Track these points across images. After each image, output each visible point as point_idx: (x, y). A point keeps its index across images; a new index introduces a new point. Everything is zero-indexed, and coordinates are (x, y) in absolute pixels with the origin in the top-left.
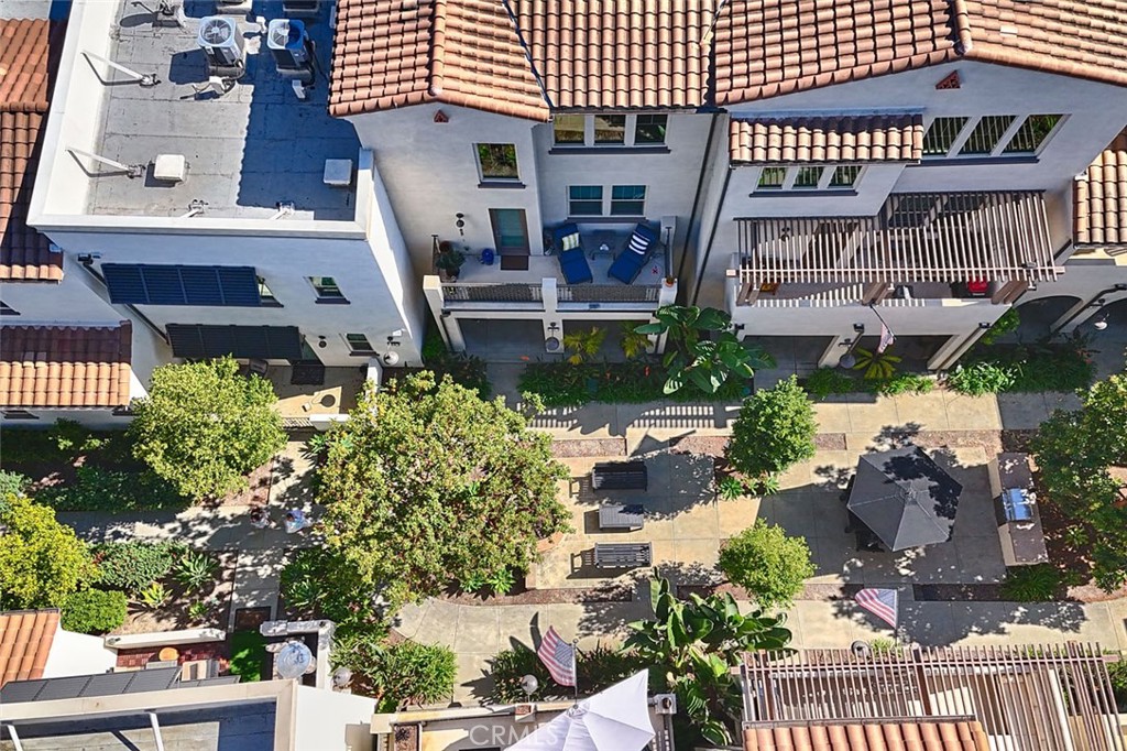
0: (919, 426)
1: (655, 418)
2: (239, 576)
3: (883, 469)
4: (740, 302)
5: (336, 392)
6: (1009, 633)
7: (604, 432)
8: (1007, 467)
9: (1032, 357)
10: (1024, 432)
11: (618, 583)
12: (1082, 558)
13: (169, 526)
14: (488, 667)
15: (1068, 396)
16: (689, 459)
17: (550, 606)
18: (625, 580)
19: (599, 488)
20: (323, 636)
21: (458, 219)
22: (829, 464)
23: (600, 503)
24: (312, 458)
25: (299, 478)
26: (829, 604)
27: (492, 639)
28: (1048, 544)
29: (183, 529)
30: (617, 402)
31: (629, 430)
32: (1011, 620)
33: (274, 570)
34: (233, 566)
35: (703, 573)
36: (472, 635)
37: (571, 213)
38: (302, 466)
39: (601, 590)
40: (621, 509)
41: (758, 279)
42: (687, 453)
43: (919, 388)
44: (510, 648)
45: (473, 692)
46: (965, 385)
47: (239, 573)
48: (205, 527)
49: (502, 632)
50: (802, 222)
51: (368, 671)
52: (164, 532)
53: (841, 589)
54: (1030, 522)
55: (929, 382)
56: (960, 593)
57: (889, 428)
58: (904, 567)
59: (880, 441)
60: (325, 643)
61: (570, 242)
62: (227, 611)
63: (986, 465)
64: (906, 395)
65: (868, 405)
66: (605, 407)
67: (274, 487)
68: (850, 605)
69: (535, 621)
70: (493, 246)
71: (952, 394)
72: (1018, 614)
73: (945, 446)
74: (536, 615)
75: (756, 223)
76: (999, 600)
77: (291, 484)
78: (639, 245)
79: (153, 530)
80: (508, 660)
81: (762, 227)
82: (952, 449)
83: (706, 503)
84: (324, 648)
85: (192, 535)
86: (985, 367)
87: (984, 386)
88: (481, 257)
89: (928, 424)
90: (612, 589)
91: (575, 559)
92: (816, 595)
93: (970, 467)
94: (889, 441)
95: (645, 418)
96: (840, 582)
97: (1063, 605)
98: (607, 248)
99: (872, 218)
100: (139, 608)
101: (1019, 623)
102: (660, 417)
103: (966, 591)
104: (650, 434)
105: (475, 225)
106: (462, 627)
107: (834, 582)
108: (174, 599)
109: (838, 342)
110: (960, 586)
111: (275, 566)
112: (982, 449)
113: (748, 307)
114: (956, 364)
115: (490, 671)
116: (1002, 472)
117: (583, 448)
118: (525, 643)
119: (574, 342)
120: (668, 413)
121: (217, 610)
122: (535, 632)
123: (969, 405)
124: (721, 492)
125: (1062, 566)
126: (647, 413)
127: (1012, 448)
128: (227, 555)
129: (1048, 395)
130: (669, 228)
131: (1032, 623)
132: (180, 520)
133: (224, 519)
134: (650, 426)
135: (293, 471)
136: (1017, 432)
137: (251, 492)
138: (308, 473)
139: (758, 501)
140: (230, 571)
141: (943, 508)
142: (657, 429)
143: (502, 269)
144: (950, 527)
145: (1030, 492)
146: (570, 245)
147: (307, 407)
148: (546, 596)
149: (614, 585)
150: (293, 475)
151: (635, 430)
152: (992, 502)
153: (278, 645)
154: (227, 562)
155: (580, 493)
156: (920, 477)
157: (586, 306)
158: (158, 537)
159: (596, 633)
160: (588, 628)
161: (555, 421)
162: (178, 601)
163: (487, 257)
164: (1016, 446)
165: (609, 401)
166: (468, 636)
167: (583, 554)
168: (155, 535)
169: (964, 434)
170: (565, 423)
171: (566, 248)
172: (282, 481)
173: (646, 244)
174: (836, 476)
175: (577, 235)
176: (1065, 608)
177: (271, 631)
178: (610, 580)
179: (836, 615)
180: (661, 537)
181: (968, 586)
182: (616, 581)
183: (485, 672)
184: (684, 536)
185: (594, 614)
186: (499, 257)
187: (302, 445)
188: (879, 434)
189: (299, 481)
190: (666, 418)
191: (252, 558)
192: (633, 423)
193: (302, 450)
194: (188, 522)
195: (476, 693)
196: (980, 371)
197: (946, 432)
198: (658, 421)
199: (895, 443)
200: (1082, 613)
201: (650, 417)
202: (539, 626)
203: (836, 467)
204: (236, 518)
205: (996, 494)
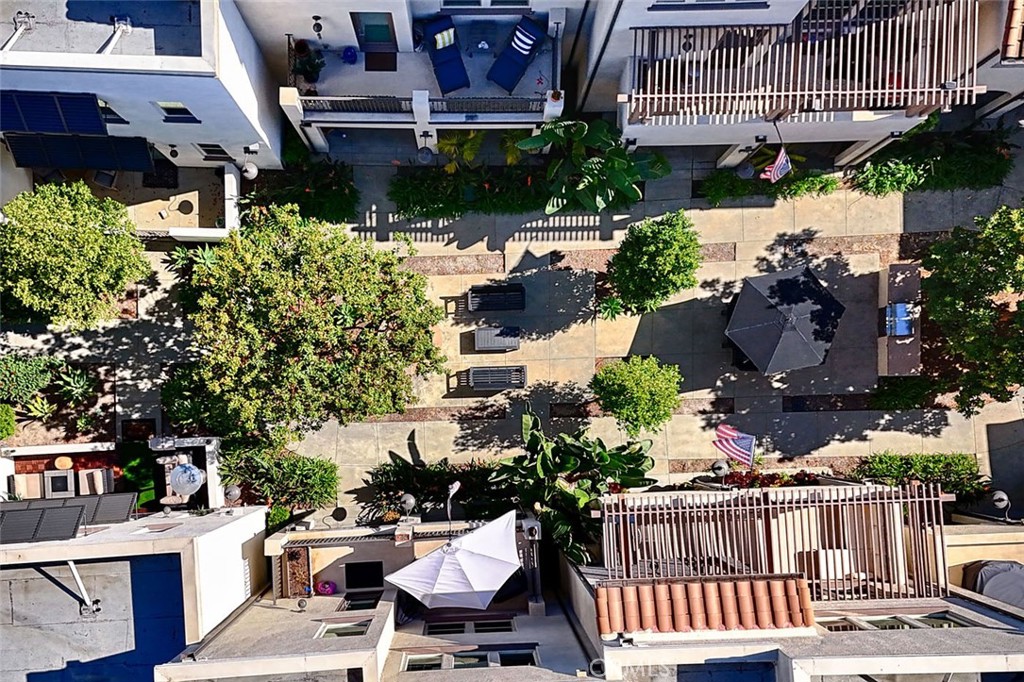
0: (816, 232)
1: (537, 230)
2: (120, 389)
3: (766, 293)
4: (633, 120)
5: (193, 197)
6: (870, 440)
7: (481, 247)
8: (897, 280)
9: (948, 152)
10: (925, 234)
11: (492, 403)
12: (957, 365)
13: (42, 337)
14: (369, 478)
15: (980, 193)
16: (570, 275)
17: (426, 424)
18: (499, 400)
19: (476, 310)
20: (210, 452)
21: (314, 22)
22: (715, 277)
23: (477, 324)
24: (177, 271)
25: (166, 291)
26: (700, 417)
27: (371, 453)
28: (926, 354)
29: (56, 340)
30: (496, 212)
31: (509, 245)
32: (875, 428)
33: (154, 384)
34: (112, 379)
35: (576, 391)
36: (352, 448)
37: (445, 5)
38: (168, 279)
39: (476, 409)
40: (498, 331)
41: (652, 104)
42: (568, 268)
43: (821, 189)
44: (389, 461)
45: (356, 499)
46: (870, 185)
47: (120, 386)
48: (78, 340)
49: (380, 447)
50: (706, 31)
51: (256, 483)
52: (38, 342)
53: (712, 403)
54: (910, 336)
55: (834, 182)
56: (829, 403)
57: (784, 235)
58: (777, 381)
59: (772, 249)
60: (213, 458)
61: (444, 39)
62: (113, 422)
63: (878, 273)
64: (807, 197)
65: (765, 210)
66: (483, 218)
67: (142, 301)
68: (719, 418)
69: (412, 437)
70: (355, 43)
71: (856, 194)
72: (882, 422)
73: (839, 253)
74: (413, 432)
75: (654, 31)
76: (866, 409)
77: (159, 298)
78: (523, 43)
79: (26, 341)
80: (386, 473)
81: (661, 36)
82: (845, 257)
83: (584, 322)
84: (212, 463)
85: (66, 347)
86: (896, 164)
87: (891, 184)
88: (342, 55)
89: (825, 230)
90: (487, 407)
91: (451, 380)
92: (686, 410)
93: (860, 276)
94: (782, 249)
95: (526, 230)
96: (712, 396)
97: (928, 412)
98: (486, 46)
99: (785, 26)
100: (25, 417)
101: (882, 430)
102: (543, 229)
103: (836, 401)
104: (531, 249)
105: (335, 26)
106: (342, 442)
107: (705, 397)
108: (59, 409)
109: (739, 148)
110: (830, 397)
111: (155, 381)
112: (876, 255)
113: (641, 125)
114: (865, 161)
115: (370, 480)
116: (891, 285)
117: (458, 264)
118: (403, 457)
119: (449, 148)
120: (551, 225)
121: (104, 420)
122: (412, 447)
123: (872, 206)
124: (600, 311)
125: (935, 374)
126: (528, 225)
127: (909, 253)
128: (105, 368)
129: (958, 192)
130: (558, 24)
131: (895, 430)
132: (52, 332)
133: (96, 332)
134: (531, 239)
135: (159, 284)
136: (917, 235)
137: (119, 304)
138: (175, 287)
139: (637, 319)
140: (110, 384)
141: (822, 332)
142: (539, 243)
143: (367, 69)
144: (827, 351)
145: (916, 305)
146: (444, 43)
147: (164, 215)
148: (423, 415)
149: (488, 404)
150: (159, 288)
151: (516, 243)
152: (877, 312)
153: (168, 459)
154: (106, 375)
155: (456, 312)
156: (804, 301)
157: (462, 118)
158: (32, 348)
159: (471, 448)
160: (463, 444)
161: (429, 235)
162: (64, 412)
163: (348, 55)
164: (912, 251)
165: (487, 212)
166: (348, 450)
167: (458, 374)
168: (29, 346)
169: (861, 240)
170: (440, 237)
171: (440, 46)
172: (149, 295)
173: (531, 42)
174: (721, 290)
175: (451, 31)
176: (930, 415)
177: (160, 447)
178: (485, 399)
179: (704, 428)
180: (537, 357)
181: (839, 396)
182: (491, 400)
183: (366, 482)
184: (561, 355)
185: (470, 431)
186: (363, 54)
187: (163, 255)
188: (772, 242)
189: (166, 295)
190: (548, 229)
191: (130, 371)
192: (513, 236)
193: (165, 261)
194: (60, 333)
195: (359, 500)
196: (890, 168)
197: (842, 238)
198: (540, 234)
199: (787, 251)
200: (946, 419)
201: (532, 230)
202: (416, 442)
203: (723, 281)
204: (108, 332)
205: (881, 306)
